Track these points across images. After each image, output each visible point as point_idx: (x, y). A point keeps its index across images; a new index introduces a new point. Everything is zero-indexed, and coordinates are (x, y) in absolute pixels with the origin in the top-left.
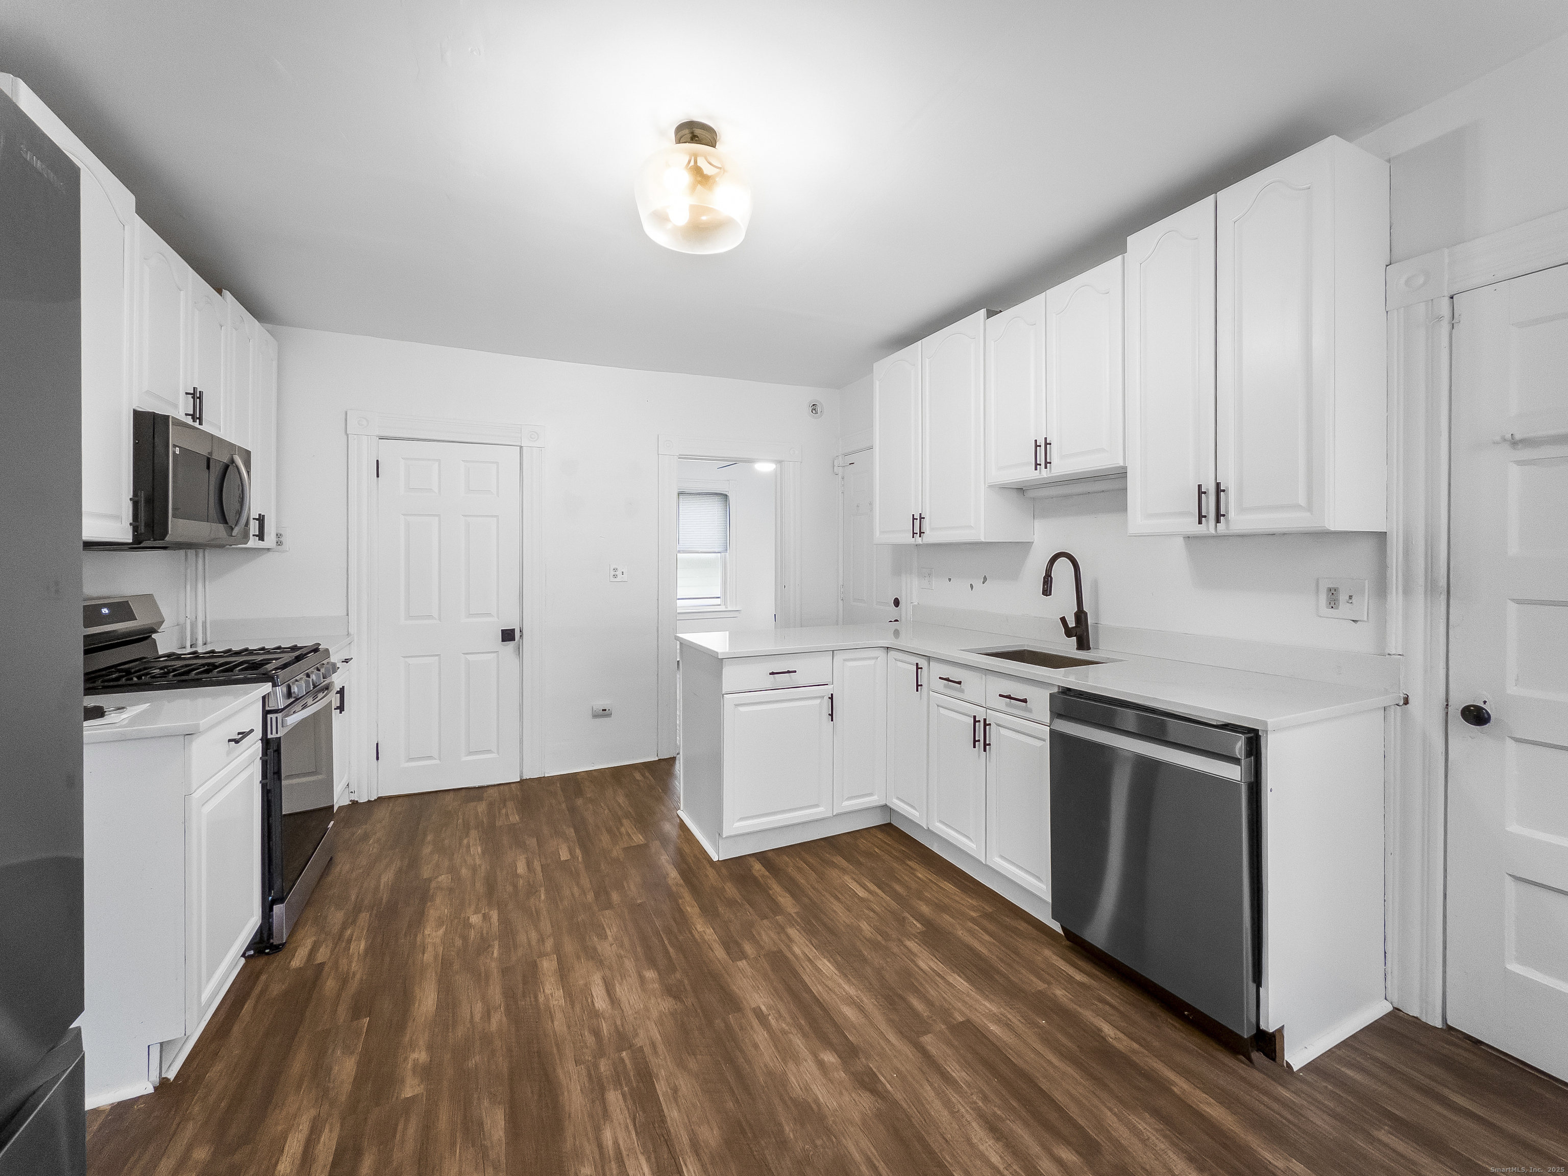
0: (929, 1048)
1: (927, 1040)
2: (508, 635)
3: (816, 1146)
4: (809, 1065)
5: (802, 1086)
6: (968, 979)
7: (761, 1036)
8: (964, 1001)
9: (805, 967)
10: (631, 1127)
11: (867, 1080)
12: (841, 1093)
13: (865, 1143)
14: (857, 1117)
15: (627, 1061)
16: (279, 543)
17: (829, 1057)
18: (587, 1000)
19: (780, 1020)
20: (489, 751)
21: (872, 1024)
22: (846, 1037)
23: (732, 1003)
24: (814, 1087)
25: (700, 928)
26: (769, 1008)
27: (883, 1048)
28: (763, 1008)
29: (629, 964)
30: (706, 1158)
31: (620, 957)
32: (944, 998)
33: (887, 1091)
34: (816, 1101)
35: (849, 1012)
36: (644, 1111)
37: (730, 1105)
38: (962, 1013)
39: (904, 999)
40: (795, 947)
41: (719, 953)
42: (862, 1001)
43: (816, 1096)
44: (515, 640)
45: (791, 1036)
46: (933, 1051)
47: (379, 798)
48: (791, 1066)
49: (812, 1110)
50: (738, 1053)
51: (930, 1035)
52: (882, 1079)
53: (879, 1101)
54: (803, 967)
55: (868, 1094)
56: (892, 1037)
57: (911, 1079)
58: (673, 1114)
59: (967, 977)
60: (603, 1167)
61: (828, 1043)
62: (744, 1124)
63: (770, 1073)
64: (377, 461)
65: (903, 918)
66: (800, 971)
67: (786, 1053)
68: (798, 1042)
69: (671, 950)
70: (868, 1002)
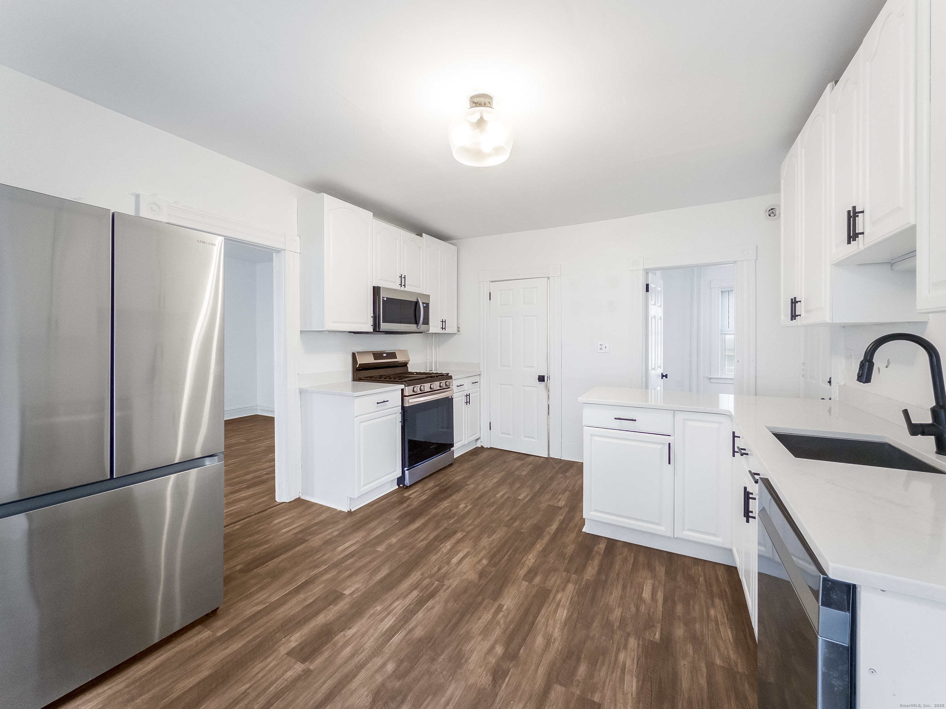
0: (553, 693)
1: (558, 690)
2: (541, 379)
3: (442, 673)
4: (487, 645)
5: (472, 648)
6: (640, 690)
7: (487, 616)
8: (615, 695)
9: (551, 606)
10: (405, 607)
11: (500, 673)
12: (480, 667)
13: (459, 693)
14: (471, 681)
15: (434, 586)
16: (459, 331)
17: (499, 650)
18: (453, 555)
19: (504, 618)
20: (533, 438)
21: (542, 656)
22: (520, 649)
23: (497, 594)
24: (475, 654)
25: (530, 556)
26: (507, 609)
27: (528, 670)
28: (505, 607)
29: (483, 553)
30: (407, 638)
31: (484, 548)
32: (605, 682)
33: (500, 687)
34: (467, 660)
35: (540, 641)
36: (415, 606)
37: (439, 629)
38: (603, 697)
39: (579, 659)
40: (560, 595)
41: (522, 572)
42: (554, 643)
43: (470, 658)
44: (544, 381)
45: (498, 627)
46: (553, 695)
47: (491, 448)
48: (480, 638)
49: (461, 661)
50: (469, 615)
51: (563, 689)
52: (507, 680)
53: (491, 686)
54: (550, 605)
55: (491, 678)
56: (541, 671)
57: (519, 694)
58: (420, 615)
59: (642, 687)
60: (383, 611)
61: (508, 643)
62: (433, 640)
63: (468, 633)
64: (490, 293)
65: (653, 626)
66: (546, 605)
67: (486, 631)
68: (498, 632)
69: (506, 558)
70: (557, 646)
